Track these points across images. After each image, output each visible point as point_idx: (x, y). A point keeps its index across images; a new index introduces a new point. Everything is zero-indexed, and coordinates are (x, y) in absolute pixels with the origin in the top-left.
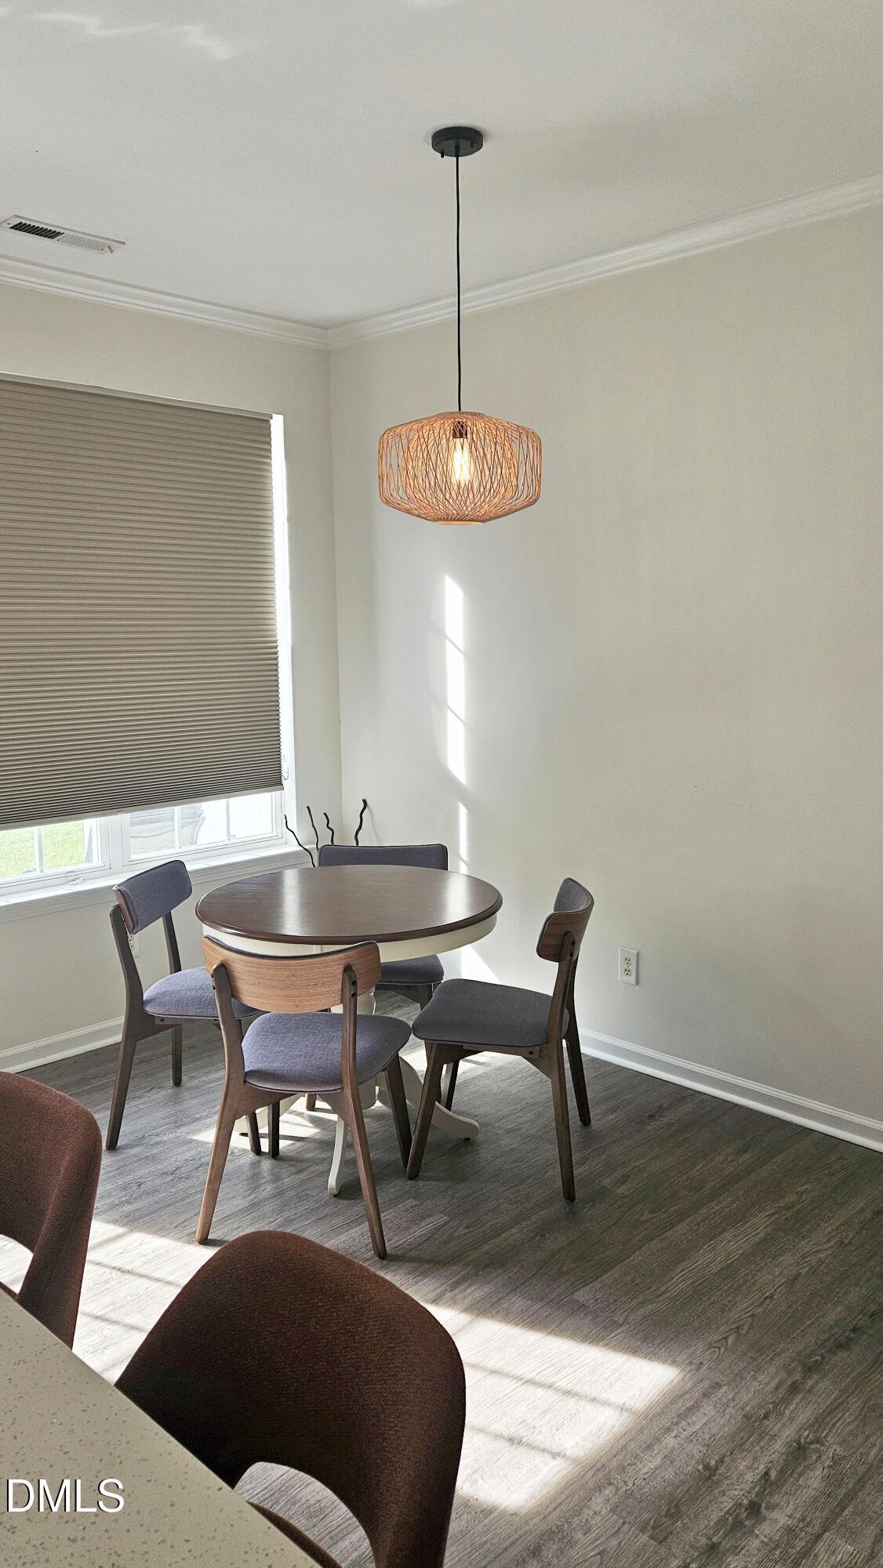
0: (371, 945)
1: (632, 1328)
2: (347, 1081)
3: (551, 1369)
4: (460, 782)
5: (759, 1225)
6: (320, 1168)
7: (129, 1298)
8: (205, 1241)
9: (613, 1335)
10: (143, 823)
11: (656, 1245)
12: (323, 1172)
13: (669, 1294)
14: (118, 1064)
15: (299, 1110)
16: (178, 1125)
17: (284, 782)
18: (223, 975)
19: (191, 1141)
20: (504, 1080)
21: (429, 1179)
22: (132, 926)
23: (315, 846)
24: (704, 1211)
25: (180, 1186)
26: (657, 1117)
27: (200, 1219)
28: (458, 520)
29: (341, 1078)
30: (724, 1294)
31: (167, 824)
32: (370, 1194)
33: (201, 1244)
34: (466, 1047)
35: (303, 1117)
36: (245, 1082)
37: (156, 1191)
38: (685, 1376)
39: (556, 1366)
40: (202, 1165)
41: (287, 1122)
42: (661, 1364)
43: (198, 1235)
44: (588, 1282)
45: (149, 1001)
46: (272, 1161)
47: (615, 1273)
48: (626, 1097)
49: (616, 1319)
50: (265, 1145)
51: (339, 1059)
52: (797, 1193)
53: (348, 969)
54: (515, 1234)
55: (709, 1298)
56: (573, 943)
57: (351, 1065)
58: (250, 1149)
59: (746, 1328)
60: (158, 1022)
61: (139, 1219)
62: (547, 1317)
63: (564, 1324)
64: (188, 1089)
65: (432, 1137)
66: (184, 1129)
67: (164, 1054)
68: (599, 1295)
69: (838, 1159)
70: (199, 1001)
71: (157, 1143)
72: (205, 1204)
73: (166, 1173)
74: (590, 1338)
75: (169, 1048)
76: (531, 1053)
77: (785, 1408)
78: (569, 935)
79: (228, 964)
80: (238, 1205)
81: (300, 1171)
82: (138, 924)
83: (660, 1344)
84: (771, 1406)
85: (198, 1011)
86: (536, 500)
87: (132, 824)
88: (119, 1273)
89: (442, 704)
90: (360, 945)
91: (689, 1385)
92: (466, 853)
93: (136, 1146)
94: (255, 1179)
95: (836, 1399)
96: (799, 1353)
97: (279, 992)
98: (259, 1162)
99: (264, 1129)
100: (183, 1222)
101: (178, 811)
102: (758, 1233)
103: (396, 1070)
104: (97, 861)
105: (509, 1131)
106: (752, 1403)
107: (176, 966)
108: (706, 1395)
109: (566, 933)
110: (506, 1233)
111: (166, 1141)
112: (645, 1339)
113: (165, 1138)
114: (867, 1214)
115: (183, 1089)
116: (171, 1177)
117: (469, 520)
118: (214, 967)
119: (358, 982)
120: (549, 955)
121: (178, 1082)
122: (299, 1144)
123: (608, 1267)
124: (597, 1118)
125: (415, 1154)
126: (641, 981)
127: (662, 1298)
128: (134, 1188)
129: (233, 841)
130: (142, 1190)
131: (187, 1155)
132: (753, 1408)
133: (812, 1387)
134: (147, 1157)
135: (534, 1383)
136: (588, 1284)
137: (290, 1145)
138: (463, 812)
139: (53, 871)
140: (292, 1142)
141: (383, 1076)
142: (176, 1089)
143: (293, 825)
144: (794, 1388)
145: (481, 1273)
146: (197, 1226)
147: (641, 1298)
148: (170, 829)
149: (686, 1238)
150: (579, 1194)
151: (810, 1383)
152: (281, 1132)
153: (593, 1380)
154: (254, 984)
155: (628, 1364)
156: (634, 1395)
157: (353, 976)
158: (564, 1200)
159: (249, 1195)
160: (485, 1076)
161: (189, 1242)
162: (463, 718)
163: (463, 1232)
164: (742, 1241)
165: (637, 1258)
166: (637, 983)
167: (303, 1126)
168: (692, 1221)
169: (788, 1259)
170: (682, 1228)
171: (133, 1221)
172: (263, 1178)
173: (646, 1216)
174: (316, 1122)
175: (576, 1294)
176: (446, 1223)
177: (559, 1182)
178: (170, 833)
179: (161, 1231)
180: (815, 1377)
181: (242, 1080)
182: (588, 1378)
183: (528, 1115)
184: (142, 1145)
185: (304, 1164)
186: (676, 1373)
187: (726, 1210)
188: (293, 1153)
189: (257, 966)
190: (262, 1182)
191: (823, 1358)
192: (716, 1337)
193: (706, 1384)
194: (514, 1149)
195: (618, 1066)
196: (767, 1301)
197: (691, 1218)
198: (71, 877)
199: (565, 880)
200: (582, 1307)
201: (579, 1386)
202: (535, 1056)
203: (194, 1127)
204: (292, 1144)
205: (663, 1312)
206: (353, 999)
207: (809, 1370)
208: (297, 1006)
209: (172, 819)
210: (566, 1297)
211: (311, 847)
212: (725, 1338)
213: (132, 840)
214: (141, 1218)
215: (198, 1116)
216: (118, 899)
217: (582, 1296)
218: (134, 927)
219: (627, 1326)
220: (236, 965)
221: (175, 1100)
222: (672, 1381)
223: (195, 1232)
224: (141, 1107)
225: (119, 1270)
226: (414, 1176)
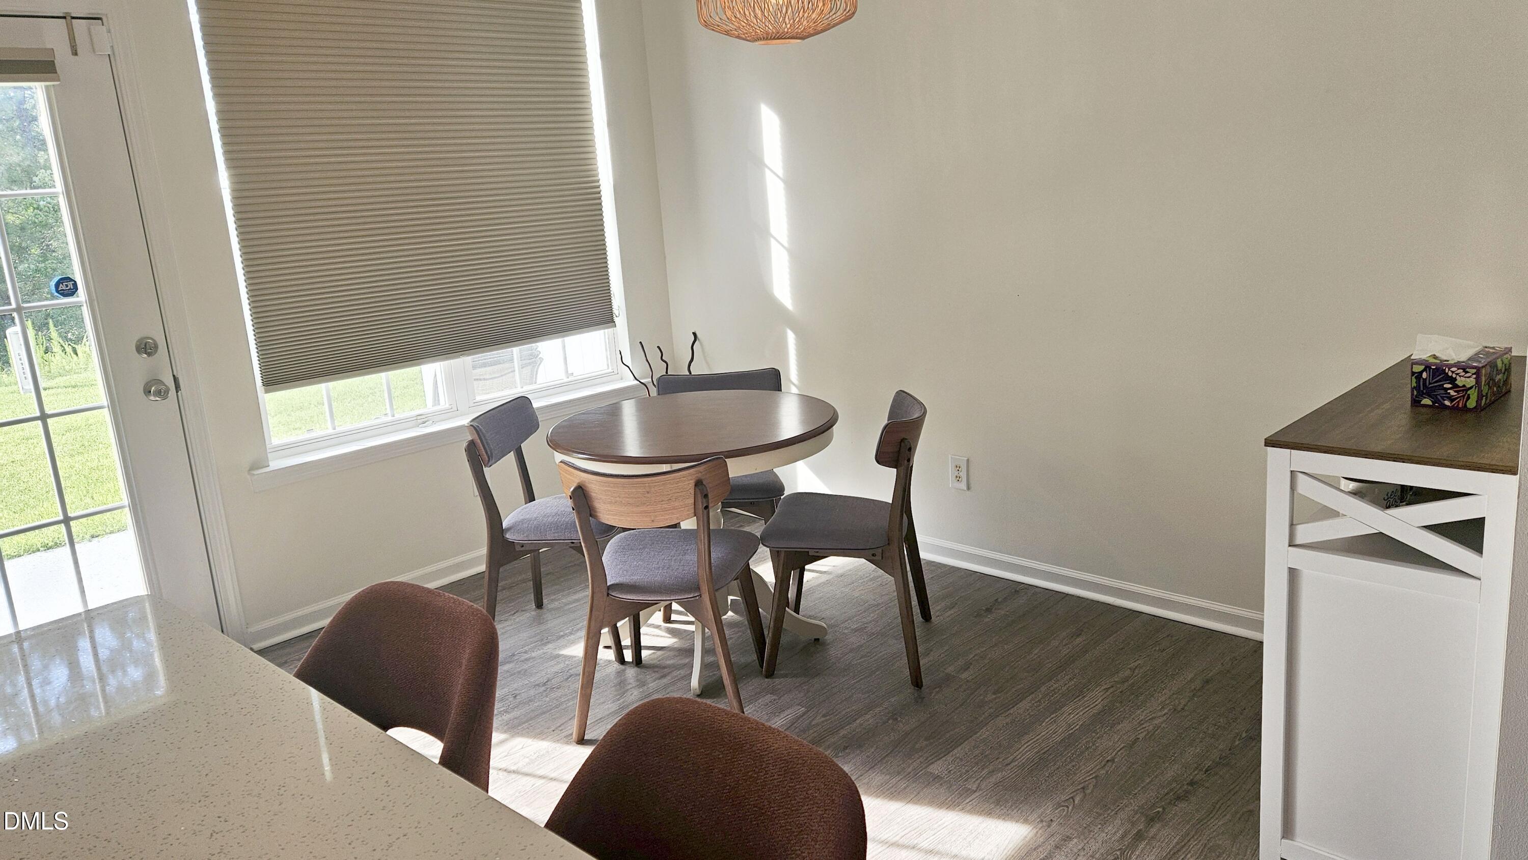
0: (720, 460)
1: (985, 793)
2: (705, 588)
3: (913, 832)
4: (787, 308)
5: (1096, 698)
6: (682, 672)
7: (517, 794)
8: (581, 741)
9: (967, 801)
10: (484, 365)
11: (1001, 721)
12: (685, 676)
13: (1016, 763)
14: (484, 590)
15: (656, 624)
16: (544, 642)
17: (616, 319)
18: (581, 496)
19: (558, 656)
20: (845, 586)
21: (786, 676)
22: (487, 459)
23: (650, 380)
24: (1043, 689)
25: (553, 695)
26: (993, 610)
27: (575, 722)
28: (778, 38)
29: (698, 585)
30: (1068, 760)
31: (507, 365)
32: (733, 690)
33: (579, 744)
34: (812, 553)
35: (660, 629)
36: (608, 594)
37: (531, 700)
38: (1037, 832)
39: (917, 830)
40: (571, 676)
41: (646, 634)
42: (1014, 823)
43: (575, 736)
44: (940, 756)
45: (508, 529)
46: (636, 669)
47: (966, 746)
48: (963, 594)
49: (970, 787)
50: (628, 655)
51: (696, 569)
52: (1130, 669)
53: (699, 483)
54: (869, 720)
55: (1055, 764)
56: (910, 449)
57: (708, 573)
58: (614, 659)
59: (1091, 787)
60: (518, 548)
61: (518, 726)
62: (905, 788)
63: (921, 794)
64: (550, 610)
65: (784, 639)
66: (550, 646)
67: (524, 581)
68: (952, 767)
69: (1168, 636)
70: (557, 526)
71: (527, 660)
72: (579, 708)
73: (538, 685)
74: (947, 804)
75: (530, 575)
76: (874, 555)
77: (1132, 853)
78: (906, 441)
79: (584, 485)
80: (608, 708)
81: (664, 676)
82: (492, 457)
83: (1012, 806)
84: (1118, 853)
85: (556, 535)
86: (854, 13)
87: (474, 367)
88: (505, 774)
89: (764, 232)
90: (709, 461)
91: (1042, 840)
92: (797, 377)
93: (508, 662)
94: (621, 684)
95: (1177, 843)
96: (1141, 807)
97: (635, 509)
98: (624, 670)
99: (626, 641)
100: (560, 726)
101: (516, 351)
102: (1097, 705)
103: (748, 580)
104: (444, 403)
105: (856, 630)
106: (1102, 851)
107: (530, 497)
108: (1058, 847)
109: (903, 440)
110: (860, 719)
111: (535, 657)
112: (998, 803)
113: (534, 654)
114: (1198, 683)
115: (544, 610)
116: (543, 688)
117: (788, 38)
118: (572, 489)
119: (709, 496)
120: (886, 462)
121: (539, 605)
122: (659, 653)
123: (956, 742)
124: (937, 614)
125: (770, 656)
126: (972, 485)
127: (1009, 767)
128: (511, 699)
129: (571, 378)
130: (518, 701)
131: (557, 668)
132: (1102, 855)
133: (1156, 835)
134: (519, 672)
135: (898, 845)
136: (941, 758)
137: (651, 655)
138: (791, 337)
139: (402, 416)
140: (653, 651)
141: (735, 584)
142: (538, 611)
143: (628, 360)
144: (1139, 836)
145: (840, 754)
146: (573, 728)
147: (991, 768)
148: (510, 370)
149: (1029, 714)
150: (925, 681)
151: (1153, 831)
152: (643, 644)
153: (953, 840)
154: (611, 503)
155: (984, 825)
156: (992, 850)
157: (705, 490)
158: (913, 687)
159: (618, 700)
160: (828, 582)
161: (567, 743)
162: (786, 245)
163: (820, 720)
164: (1081, 713)
165: (984, 733)
166: (969, 488)
167: (662, 636)
168: (1033, 699)
169: (1125, 726)
170: (1025, 704)
171: (513, 727)
172: (630, 684)
173: (990, 697)
174: (673, 633)
175: (931, 767)
176: (804, 714)
177: (907, 672)
178: (512, 374)
179: (540, 735)
180: (1158, 825)
181: (605, 594)
182: (948, 839)
183: (872, 615)
184: (513, 662)
185: (666, 670)
186: (1029, 830)
187: (1064, 689)
188: (655, 662)
189: (612, 485)
190: (629, 687)
191: (1164, 809)
192: (1063, 798)
193: (1057, 838)
194: (861, 646)
195: (953, 567)
196: (1110, 763)
197: (1033, 695)
198: (422, 420)
199: (897, 392)
200: (937, 778)
201: (940, 846)
202: (878, 558)
203: (562, 642)
204: (653, 653)
205: (1013, 778)
206: (705, 512)
207: (1151, 820)
208: (653, 521)
209: (512, 360)
210: (922, 770)
211: (647, 380)
212: (1072, 798)
213: (475, 383)
214: (519, 725)
215: (562, 633)
216: (471, 434)
217: (936, 768)
218: (489, 461)
219: (981, 792)
220: (593, 486)
221: (539, 621)
222: (1026, 837)
223: (572, 734)
224: (508, 628)
225: (505, 770)
226: (770, 674)
